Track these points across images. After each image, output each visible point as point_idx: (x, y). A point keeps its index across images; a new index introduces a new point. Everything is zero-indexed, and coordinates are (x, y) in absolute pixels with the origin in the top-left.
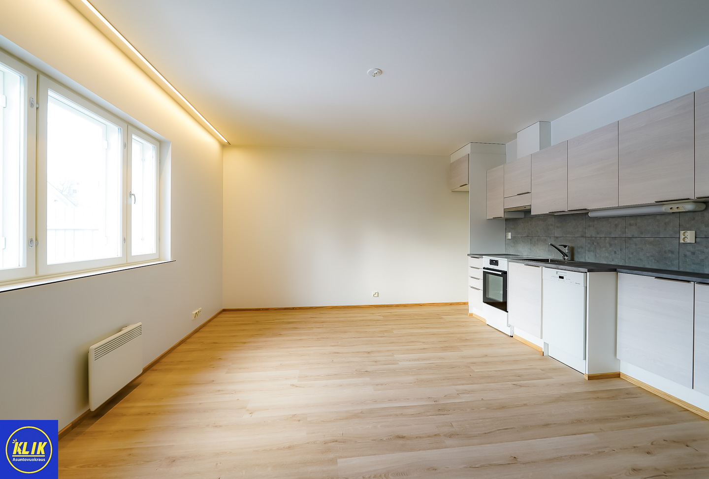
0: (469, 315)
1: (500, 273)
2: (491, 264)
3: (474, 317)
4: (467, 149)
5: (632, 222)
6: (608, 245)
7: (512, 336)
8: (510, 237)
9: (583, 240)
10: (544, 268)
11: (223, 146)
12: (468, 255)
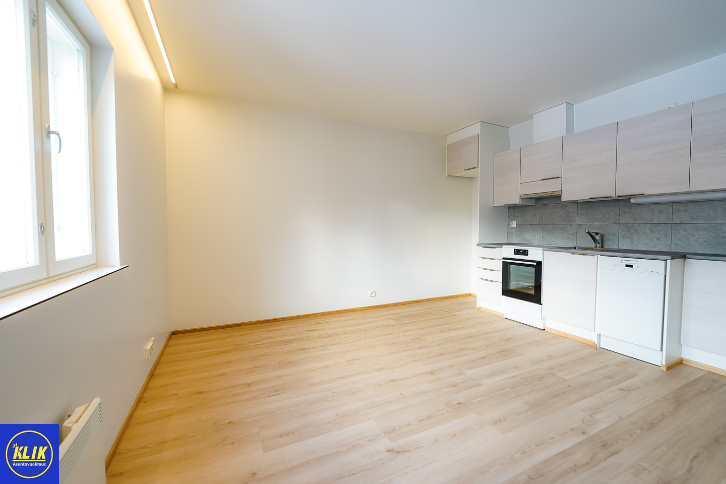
0: (477, 309)
1: (535, 264)
2: (515, 254)
3: (483, 311)
4: (476, 129)
5: (681, 208)
6: (648, 232)
7: (544, 330)
8: (514, 225)
9: (616, 227)
10: (599, 256)
11: (168, 89)
12: (478, 245)
